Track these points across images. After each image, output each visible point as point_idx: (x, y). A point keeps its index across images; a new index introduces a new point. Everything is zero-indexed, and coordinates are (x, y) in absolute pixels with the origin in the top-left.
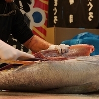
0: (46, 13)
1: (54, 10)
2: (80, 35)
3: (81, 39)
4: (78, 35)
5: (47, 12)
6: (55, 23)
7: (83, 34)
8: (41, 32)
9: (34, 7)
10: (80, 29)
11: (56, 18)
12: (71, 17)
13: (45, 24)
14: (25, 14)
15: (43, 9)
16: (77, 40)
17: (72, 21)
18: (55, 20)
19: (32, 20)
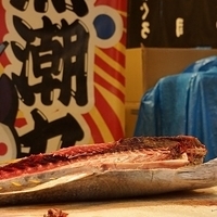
0: (123, 17)
1: (142, 8)
2: (199, 63)
3: (201, 73)
4: (194, 64)
5: (125, 14)
6: (144, 36)
7: (207, 61)
8: (114, 59)
9: (96, 4)
10: (198, 48)
11: (145, 25)
12: (179, 22)
13: (121, 41)
14: (77, 21)
15: (117, 8)
16: (193, 75)
17: (182, 33)
18: (143, 32)
19: (93, 32)
